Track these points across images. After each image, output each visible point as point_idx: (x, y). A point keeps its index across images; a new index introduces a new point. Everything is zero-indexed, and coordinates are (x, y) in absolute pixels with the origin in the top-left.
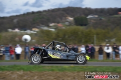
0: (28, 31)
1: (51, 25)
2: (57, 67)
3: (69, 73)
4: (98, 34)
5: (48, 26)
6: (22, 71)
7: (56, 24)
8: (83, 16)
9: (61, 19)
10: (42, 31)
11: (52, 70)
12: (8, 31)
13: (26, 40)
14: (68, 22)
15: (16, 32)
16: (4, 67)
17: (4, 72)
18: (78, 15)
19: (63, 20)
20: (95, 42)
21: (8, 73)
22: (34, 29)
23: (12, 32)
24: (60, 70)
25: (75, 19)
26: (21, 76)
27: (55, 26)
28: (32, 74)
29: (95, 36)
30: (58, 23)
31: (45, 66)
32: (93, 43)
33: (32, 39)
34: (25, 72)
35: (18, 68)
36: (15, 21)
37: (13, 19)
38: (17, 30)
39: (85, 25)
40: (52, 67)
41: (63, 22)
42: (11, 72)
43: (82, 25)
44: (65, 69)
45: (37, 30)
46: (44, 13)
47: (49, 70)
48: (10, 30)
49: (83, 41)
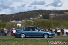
0: (20, 22)
1: (31, 18)
2: (34, 39)
3: (40, 43)
4: (54, 23)
5: (30, 19)
6: (17, 41)
7: (34, 18)
8: (47, 14)
9: (36, 15)
10: (27, 22)
11: (32, 41)
12: (10, 22)
13: (19, 26)
14: (39, 17)
15: (14, 22)
16: (8, 39)
17: (8, 42)
18: (45, 14)
19: (37, 16)
20: (53, 27)
21: (10, 42)
22: (22, 21)
23: (12, 22)
24: (35, 41)
25: (43, 16)
26: (16, 44)
27: (33, 19)
28: (21, 43)
29: (53, 24)
30: (35, 17)
31: (28, 39)
32: (52, 28)
33: (22, 26)
34: (18, 42)
35: (15, 40)
36: (13, 16)
37: (12, 16)
38: (14, 21)
39: (48, 19)
40: (32, 39)
41: (37, 17)
42: (11, 42)
43: (46, 19)
44: (38, 40)
45: (24, 21)
46: (28, 13)
47: (30, 41)
48: (11, 21)
49: (47, 26)
